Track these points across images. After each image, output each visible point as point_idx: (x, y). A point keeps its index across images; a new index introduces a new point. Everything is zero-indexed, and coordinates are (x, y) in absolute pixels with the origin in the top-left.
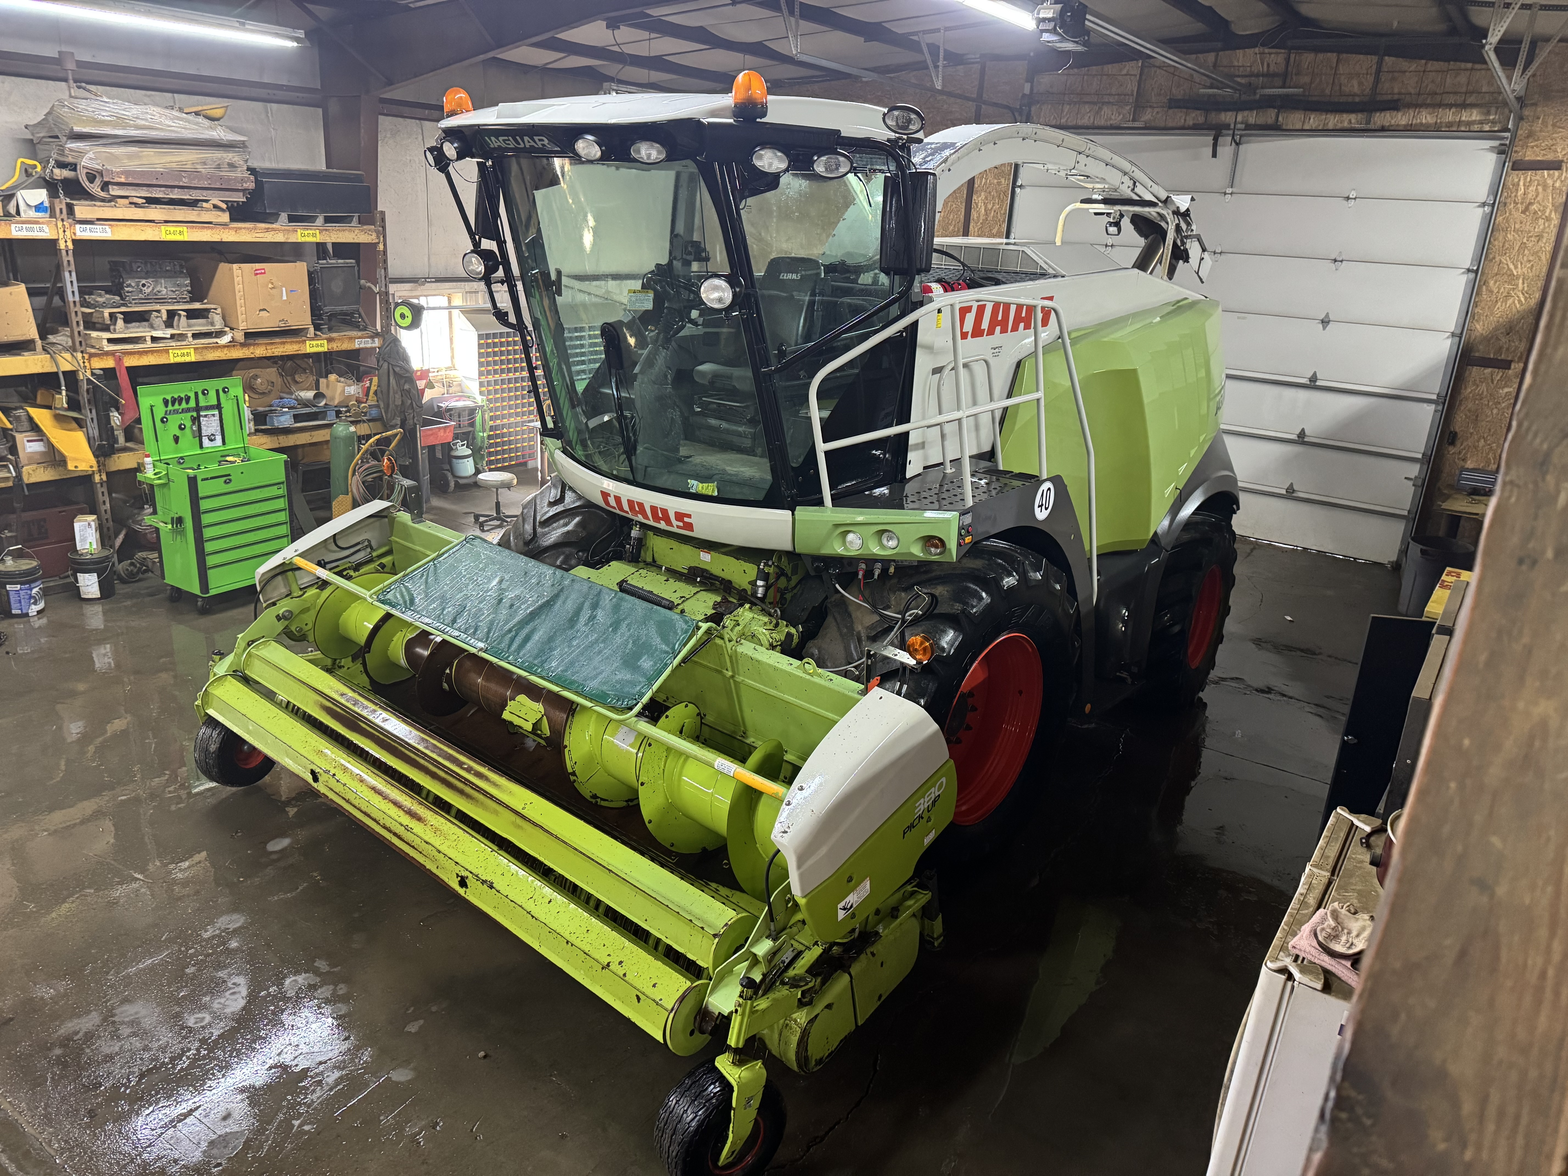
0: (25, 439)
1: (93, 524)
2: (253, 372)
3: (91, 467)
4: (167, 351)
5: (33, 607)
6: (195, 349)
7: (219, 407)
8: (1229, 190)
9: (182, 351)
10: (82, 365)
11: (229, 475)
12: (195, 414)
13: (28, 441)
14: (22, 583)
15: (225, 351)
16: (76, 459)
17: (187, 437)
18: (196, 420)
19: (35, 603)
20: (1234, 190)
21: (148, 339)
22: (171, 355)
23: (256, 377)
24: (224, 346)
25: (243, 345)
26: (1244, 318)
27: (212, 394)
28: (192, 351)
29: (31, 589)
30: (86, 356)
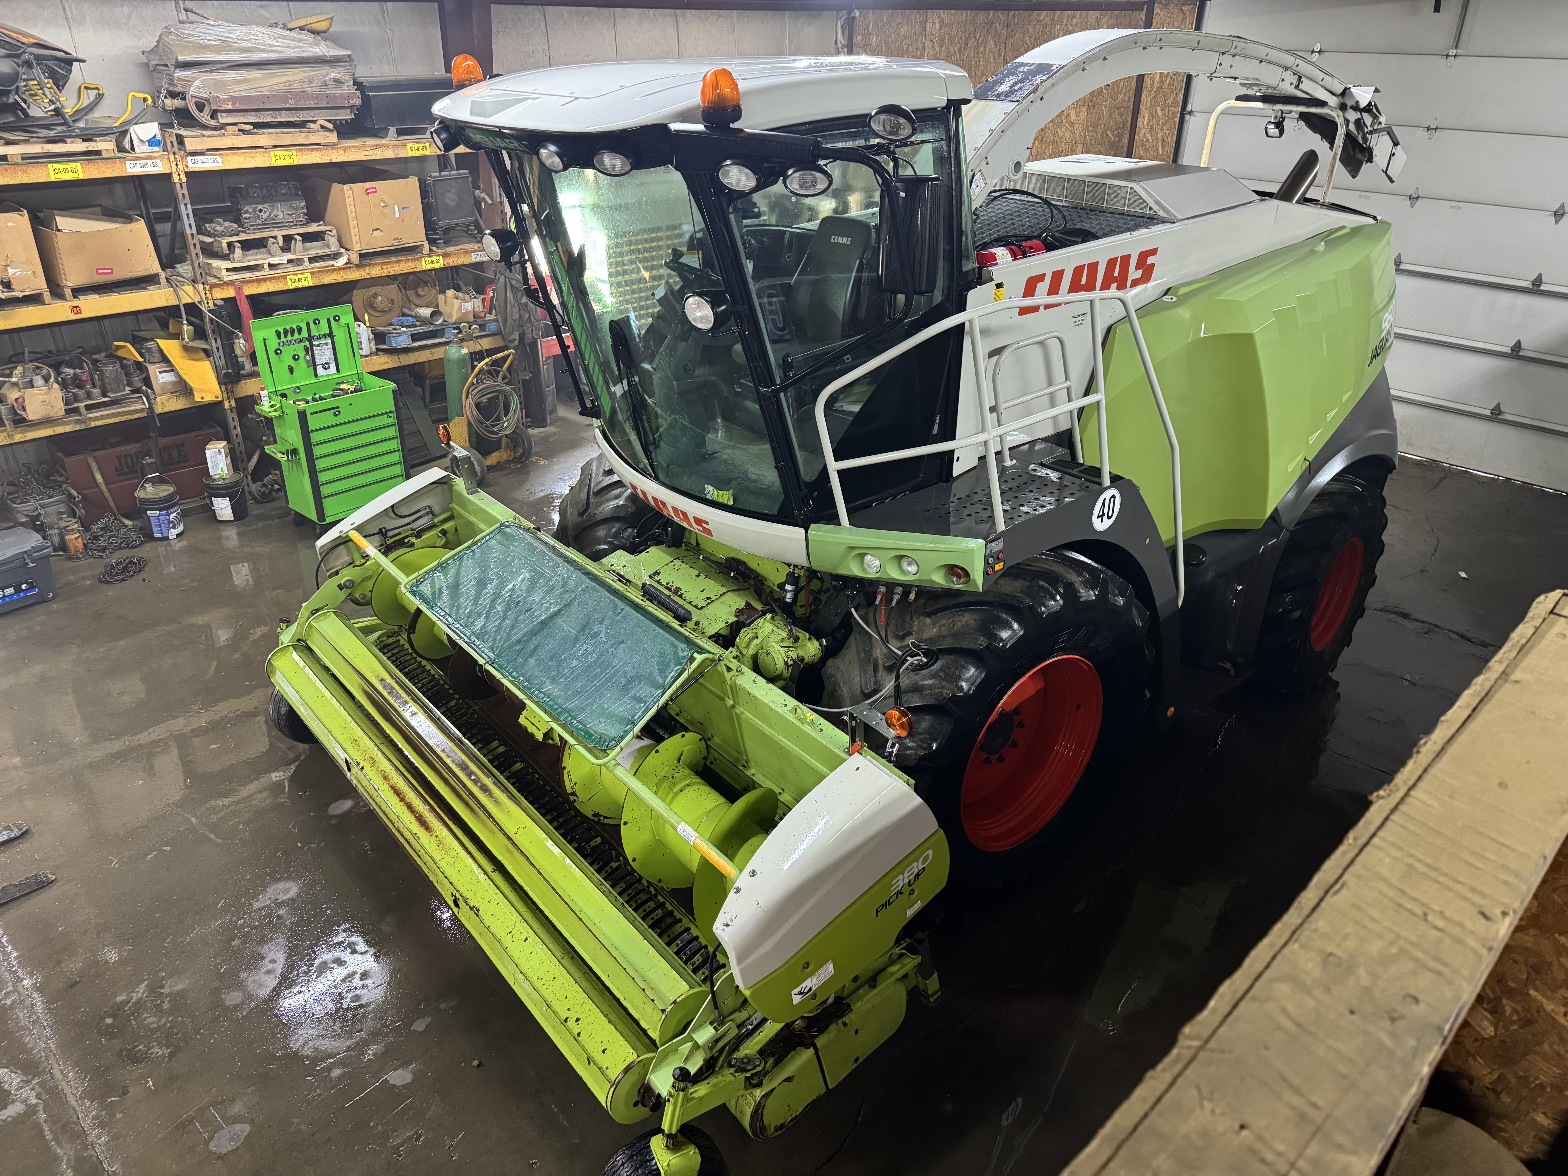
0: (157, 370)
1: (222, 451)
2: (373, 290)
3: (217, 397)
4: (285, 277)
5: (172, 530)
6: (312, 273)
7: (331, 335)
8: (1452, 52)
9: (300, 276)
10: (204, 296)
11: (338, 407)
12: (308, 344)
13: (160, 372)
14: (160, 510)
15: (342, 273)
16: (202, 391)
17: (302, 366)
18: (309, 350)
19: (174, 527)
20: (1459, 51)
21: (266, 266)
22: (289, 281)
23: (375, 295)
24: (340, 269)
25: (358, 266)
26: (1459, 208)
27: (324, 323)
28: (309, 275)
29: (169, 515)
30: (207, 287)
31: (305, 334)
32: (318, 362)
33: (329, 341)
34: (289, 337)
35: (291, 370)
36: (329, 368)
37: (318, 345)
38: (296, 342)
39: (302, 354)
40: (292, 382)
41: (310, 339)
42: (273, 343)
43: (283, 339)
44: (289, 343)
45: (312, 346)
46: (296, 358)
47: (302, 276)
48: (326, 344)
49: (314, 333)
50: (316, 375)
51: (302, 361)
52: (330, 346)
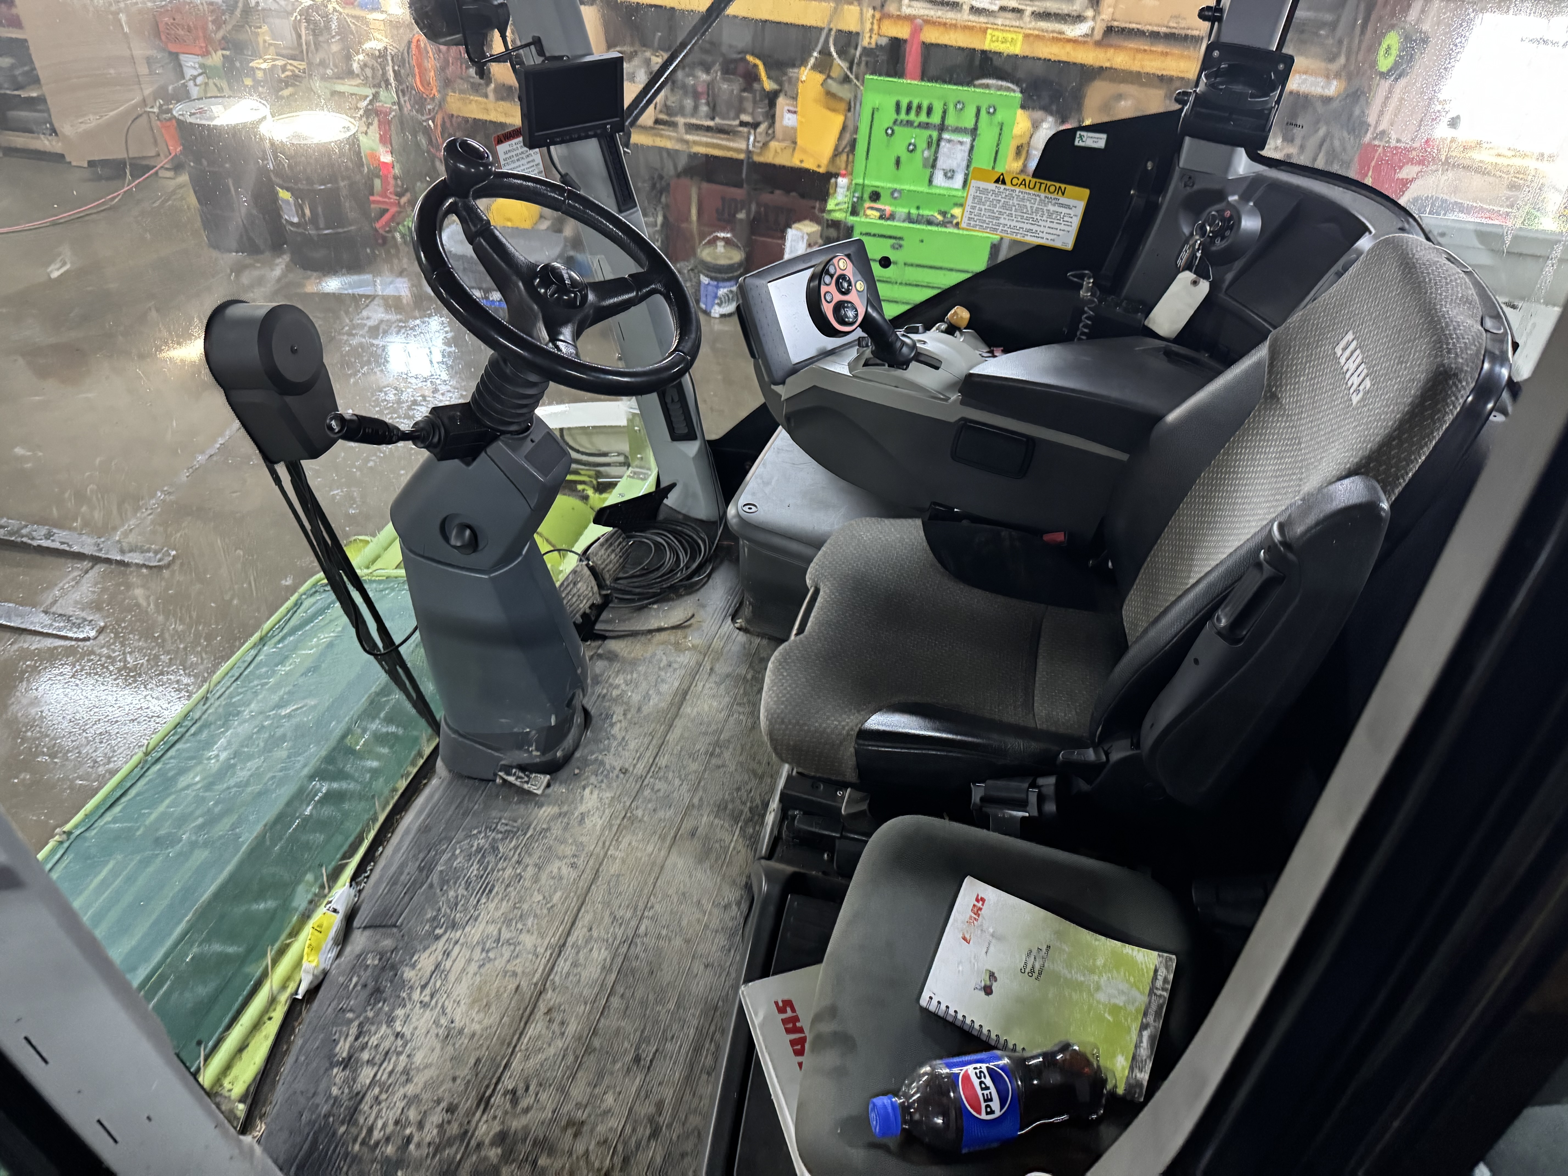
4: (984, 31)
6: (1027, 36)
7: (974, 132)
9: (1005, 35)
10: (868, 26)
13: (789, 111)
14: (712, 278)
16: (804, 151)
17: (914, 164)
18: (935, 145)
24: (1069, 41)
27: (971, 111)
28: (1020, 37)
31: (936, 119)
32: (940, 163)
33: (967, 139)
34: (912, 116)
35: (898, 162)
36: (952, 177)
37: (949, 141)
38: (921, 126)
39: (922, 145)
40: (895, 179)
41: (942, 128)
42: (887, 117)
43: (903, 116)
44: (909, 123)
45: (939, 140)
46: (912, 149)
47: (1009, 36)
48: (961, 143)
49: (950, 121)
50: (930, 182)
51: (918, 157)
52: (967, 147)
